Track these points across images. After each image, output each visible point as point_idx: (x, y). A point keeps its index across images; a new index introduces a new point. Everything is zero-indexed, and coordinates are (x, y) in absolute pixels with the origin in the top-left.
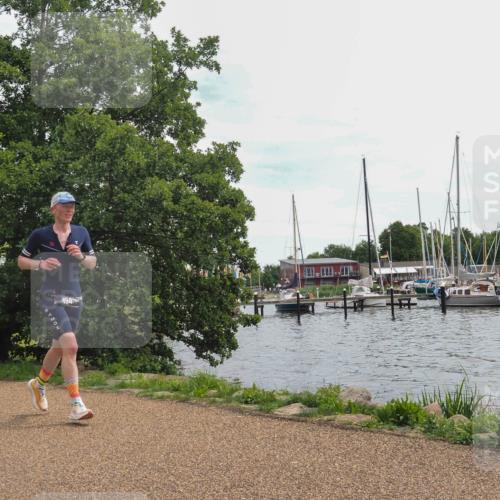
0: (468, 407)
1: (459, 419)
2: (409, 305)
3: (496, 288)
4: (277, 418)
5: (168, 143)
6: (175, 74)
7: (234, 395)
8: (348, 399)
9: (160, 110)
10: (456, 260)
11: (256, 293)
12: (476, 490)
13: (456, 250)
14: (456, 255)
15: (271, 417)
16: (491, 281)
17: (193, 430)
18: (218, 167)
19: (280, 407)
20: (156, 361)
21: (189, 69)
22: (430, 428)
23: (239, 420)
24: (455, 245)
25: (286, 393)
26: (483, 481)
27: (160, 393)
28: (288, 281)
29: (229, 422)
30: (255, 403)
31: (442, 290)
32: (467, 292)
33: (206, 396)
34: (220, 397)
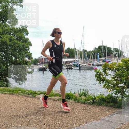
0: (85, 94)
1: (83, 97)
2: (71, 69)
3: (93, 64)
4: (37, 98)
5: (8, 25)
6: (10, 6)
7: (25, 92)
8: (55, 93)
9: (6, 16)
10: (83, 57)
11: (32, 66)
12: (86, 115)
13: (83, 55)
14: (83, 56)
15: (35, 98)
16: (92, 63)
17: (14, 102)
18: (22, 32)
19: (37, 95)
20: (4, 84)
21: (14, 6)
22: (76, 100)
23: (27, 99)
24: (83, 54)
25: (39, 92)
26: (88, 112)
27: (5, 92)
28: (40, 62)
29: (24, 99)
30: (31, 94)
31: (80, 65)
32: (86, 65)
33: (18, 93)
34: (21, 93)
